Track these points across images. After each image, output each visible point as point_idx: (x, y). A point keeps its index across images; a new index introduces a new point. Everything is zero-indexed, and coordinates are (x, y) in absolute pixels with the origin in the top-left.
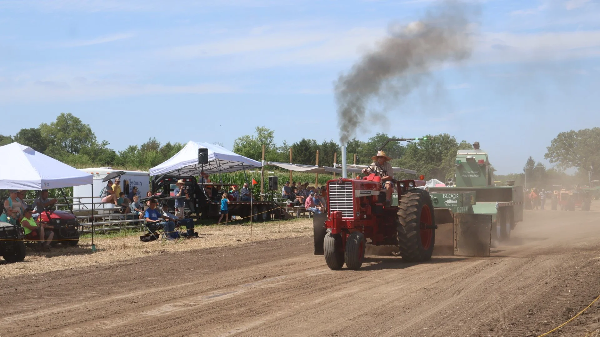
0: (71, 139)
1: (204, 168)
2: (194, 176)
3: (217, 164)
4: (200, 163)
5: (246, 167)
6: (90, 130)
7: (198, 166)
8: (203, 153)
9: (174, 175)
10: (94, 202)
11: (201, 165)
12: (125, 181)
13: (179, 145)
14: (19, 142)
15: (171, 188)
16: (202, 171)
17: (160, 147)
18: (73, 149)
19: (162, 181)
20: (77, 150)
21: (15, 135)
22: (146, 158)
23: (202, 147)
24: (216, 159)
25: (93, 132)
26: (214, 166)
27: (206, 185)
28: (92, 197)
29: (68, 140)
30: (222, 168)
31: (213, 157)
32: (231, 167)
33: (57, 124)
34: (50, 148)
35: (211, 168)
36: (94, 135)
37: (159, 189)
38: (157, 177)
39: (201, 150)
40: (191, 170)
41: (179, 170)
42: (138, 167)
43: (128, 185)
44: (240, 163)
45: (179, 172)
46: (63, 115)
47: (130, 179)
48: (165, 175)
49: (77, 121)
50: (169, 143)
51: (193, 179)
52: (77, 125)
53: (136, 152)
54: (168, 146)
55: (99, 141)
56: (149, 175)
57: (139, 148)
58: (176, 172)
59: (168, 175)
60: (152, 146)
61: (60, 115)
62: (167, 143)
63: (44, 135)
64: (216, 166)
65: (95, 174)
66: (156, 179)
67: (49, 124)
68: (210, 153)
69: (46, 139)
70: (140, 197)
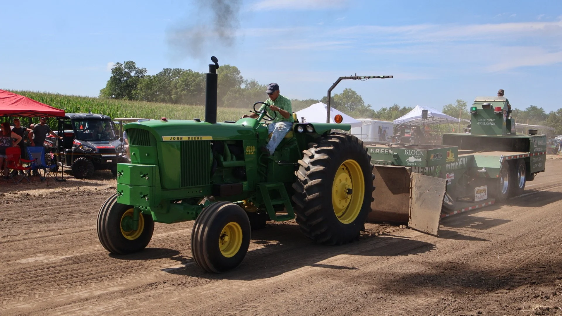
0: (350, 103)
1: (425, 121)
2: (419, 125)
3: (433, 119)
4: (423, 118)
5: (450, 121)
6: (361, 98)
7: (421, 120)
8: (425, 112)
9: (407, 124)
10: (362, 137)
11: (423, 119)
12: (379, 126)
13: (411, 108)
14: (323, 102)
15: (405, 132)
16: (424, 123)
17: (400, 109)
18: (351, 109)
19: (400, 127)
20: (353, 109)
21: (320, 100)
22: (392, 115)
23: (424, 109)
24: (432, 116)
25: (363, 99)
26: (430, 120)
27: (426, 131)
28: (361, 135)
29: (349, 103)
30: (435, 122)
31: (430, 115)
32: (440, 121)
33: (343, 94)
34: (339, 107)
35: (429, 121)
36: (363, 101)
37: (398, 132)
38: (398, 125)
39: (423, 111)
40: (417, 122)
41: (410, 122)
42: (387, 120)
43: (381, 129)
44: (446, 119)
45: (410, 123)
46: (347, 89)
47: (382, 126)
48: (402, 124)
49: (354, 93)
50: (405, 107)
51: (418, 127)
52: (354, 95)
53: (386, 112)
54: (405, 108)
55: (366, 104)
56: (393, 124)
57: (388, 109)
58: (409, 123)
59: (404, 124)
60: (396, 108)
61: (345, 89)
62: (404, 107)
63: (336, 100)
64: (432, 120)
65: (363, 122)
66: (397, 126)
67: (339, 94)
68: (429, 112)
69: (337, 102)
70: (388, 136)
